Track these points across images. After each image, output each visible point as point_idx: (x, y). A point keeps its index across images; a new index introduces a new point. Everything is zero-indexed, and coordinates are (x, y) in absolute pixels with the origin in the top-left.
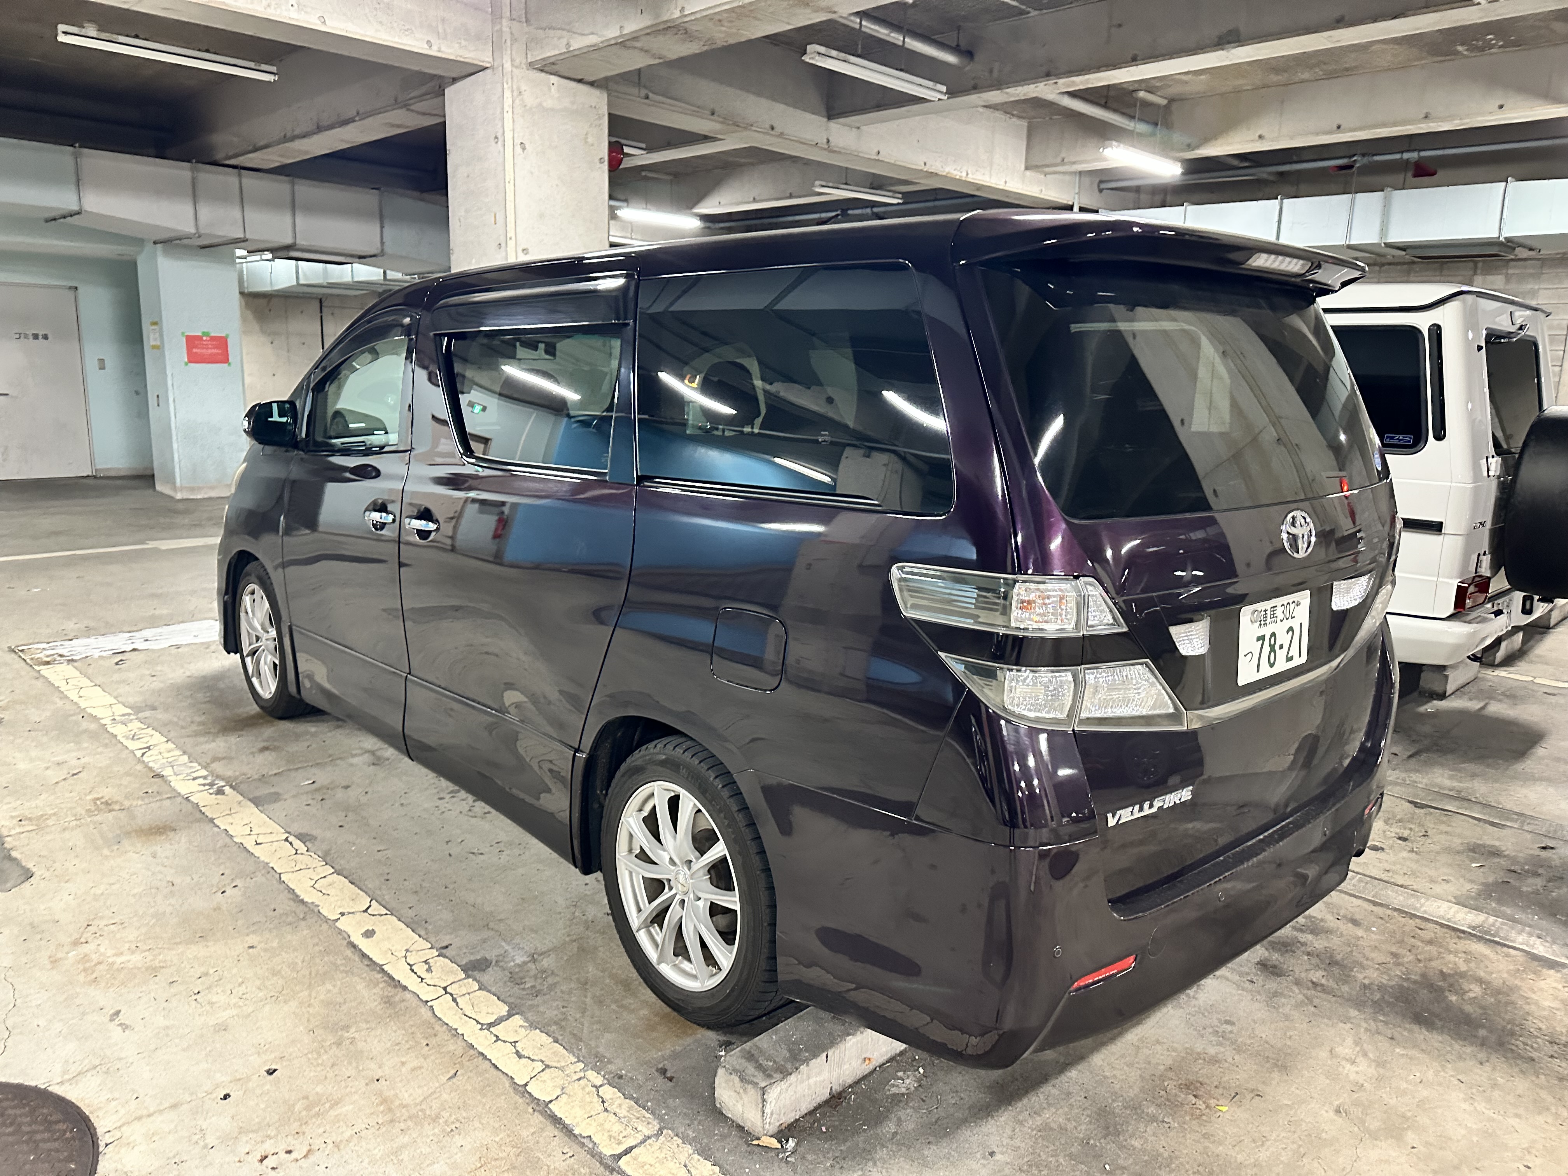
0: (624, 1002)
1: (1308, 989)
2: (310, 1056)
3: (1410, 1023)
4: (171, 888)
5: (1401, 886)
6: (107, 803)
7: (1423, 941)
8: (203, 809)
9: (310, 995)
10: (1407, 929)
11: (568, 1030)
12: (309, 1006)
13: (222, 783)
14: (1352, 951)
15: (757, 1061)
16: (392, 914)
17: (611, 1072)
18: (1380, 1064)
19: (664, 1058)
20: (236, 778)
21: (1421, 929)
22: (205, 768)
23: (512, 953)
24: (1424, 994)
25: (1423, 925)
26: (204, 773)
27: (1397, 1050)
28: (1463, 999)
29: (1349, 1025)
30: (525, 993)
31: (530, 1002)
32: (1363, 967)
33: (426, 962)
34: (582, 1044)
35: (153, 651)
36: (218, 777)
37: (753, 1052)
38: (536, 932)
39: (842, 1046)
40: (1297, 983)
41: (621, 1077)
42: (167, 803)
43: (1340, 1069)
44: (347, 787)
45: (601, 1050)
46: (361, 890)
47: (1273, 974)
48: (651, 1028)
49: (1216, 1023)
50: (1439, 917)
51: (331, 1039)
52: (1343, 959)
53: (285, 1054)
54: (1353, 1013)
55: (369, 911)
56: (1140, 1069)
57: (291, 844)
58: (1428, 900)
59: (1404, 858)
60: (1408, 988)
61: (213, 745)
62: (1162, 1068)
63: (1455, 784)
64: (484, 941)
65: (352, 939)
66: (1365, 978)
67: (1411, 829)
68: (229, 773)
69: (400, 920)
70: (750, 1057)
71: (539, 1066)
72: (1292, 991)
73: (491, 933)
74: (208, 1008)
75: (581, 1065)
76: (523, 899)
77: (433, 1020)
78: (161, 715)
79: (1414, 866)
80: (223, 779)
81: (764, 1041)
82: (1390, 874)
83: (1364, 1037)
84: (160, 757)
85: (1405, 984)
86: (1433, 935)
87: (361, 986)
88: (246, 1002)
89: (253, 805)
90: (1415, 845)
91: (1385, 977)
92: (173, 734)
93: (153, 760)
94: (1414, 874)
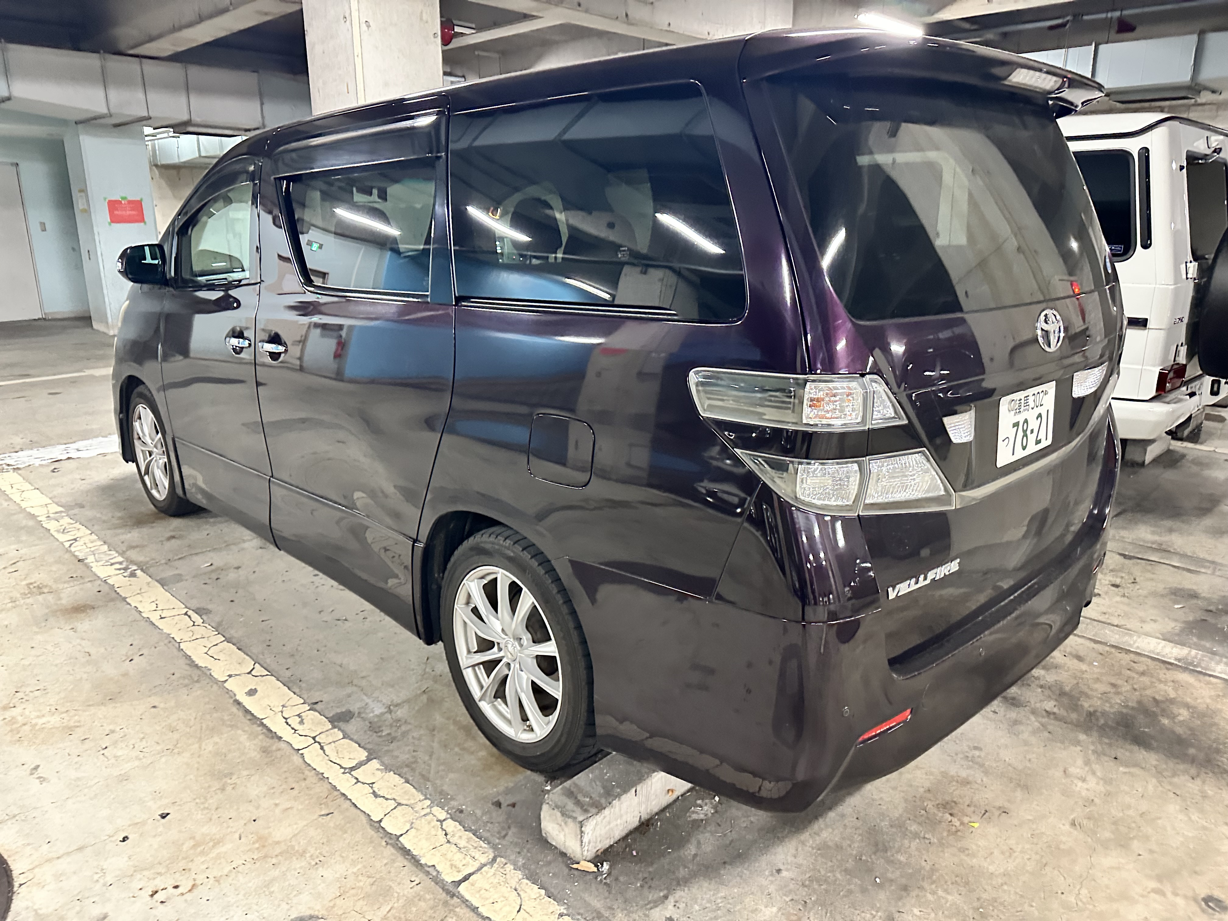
0: (466, 745)
1: (1043, 717)
2: (198, 801)
3: (1130, 744)
4: (88, 658)
5: (1117, 626)
6: (39, 587)
7: (1137, 673)
8: (118, 590)
9: (200, 748)
10: (1123, 662)
11: (417, 773)
12: (199, 757)
13: (135, 568)
14: (1078, 683)
15: (576, 798)
16: (272, 675)
17: (453, 808)
18: (1107, 781)
19: (498, 794)
20: (147, 563)
21: (1135, 662)
22: (122, 554)
23: (372, 705)
24: (1141, 718)
25: (1137, 658)
26: (120, 559)
27: (1121, 769)
28: (1174, 722)
29: (1079, 748)
30: (381, 740)
31: (386, 748)
32: (1088, 696)
33: (299, 715)
34: (429, 783)
35: (84, 459)
36: (132, 562)
37: (572, 789)
38: (393, 686)
39: (648, 782)
40: (1034, 712)
41: (461, 811)
42: (89, 585)
43: (1074, 787)
44: (238, 568)
45: (445, 788)
46: (247, 655)
47: (1013, 704)
48: (487, 767)
49: (966, 749)
50: (1149, 652)
51: (216, 785)
52: (1071, 691)
53: (177, 800)
54: (1082, 737)
55: (253, 673)
56: (903, 792)
57: (189, 617)
58: (1139, 637)
59: (1117, 602)
60: (1127, 714)
61: (129, 535)
62: (922, 790)
63: (1157, 538)
64: (349, 696)
65: (238, 697)
66: (1090, 706)
67: (1122, 577)
68: (141, 559)
69: (278, 680)
70: (570, 794)
71: (393, 804)
72: (1029, 719)
73: (355, 689)
74: (113, 761)
75: (428, 802)
76: (382, 658)
77: (304, 766)
78: (89, 513)
79: (1126, 608)
80: (136, 564)
81: (582, 779)
82: (1107, 616)
83: (1093, 758)
84: (84, 547)
85: (1124, 711)
86: (1145, 668)
87: (244, 738)
88: (146, 755)
89: (159, 585)
90: (1126, 591)
91: (1107, 705)
92: (96, 527)
93: (79, 550)
94: (1127, 616)
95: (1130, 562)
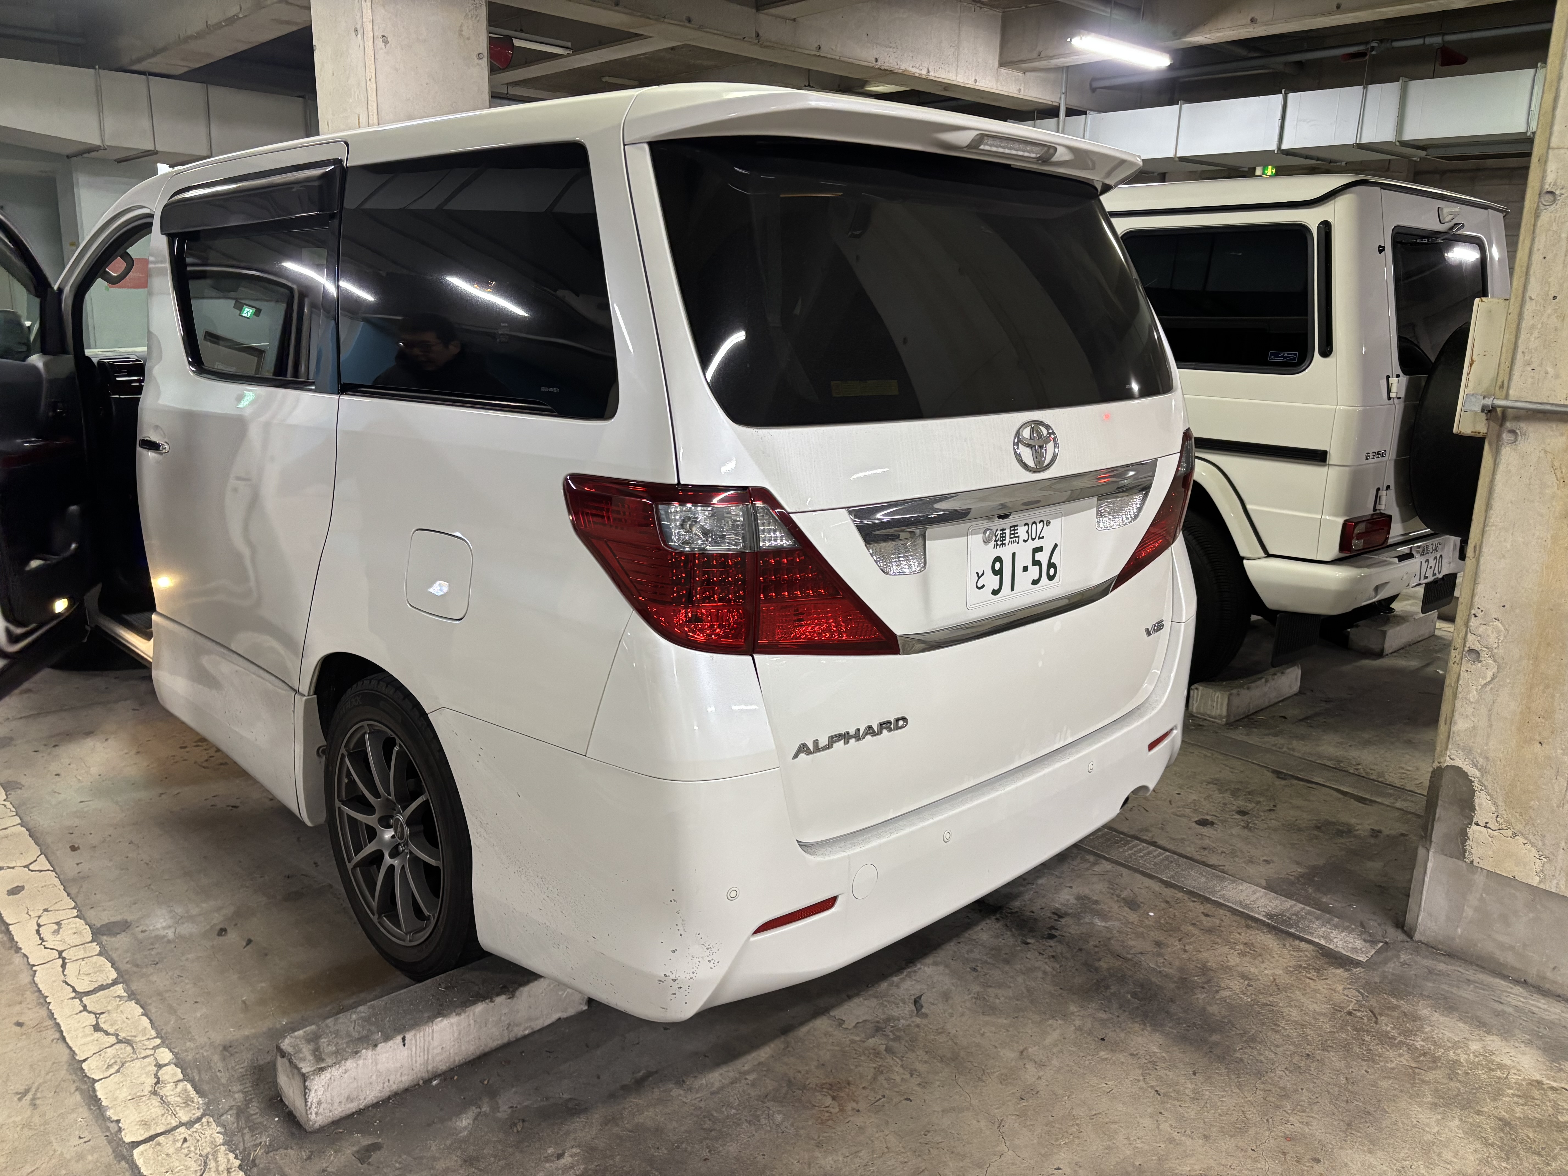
5: (1211, 866)
7: (1202, 929)
10: (1191, 914)
11: (165, 1003)
14: (1110, 938)
15: (315, 1045)
16: (53, 870)
17: (186, 1051)
24: (1170, 989)
25: (1212, 910)
27: (1101, 1053)
28: (1213, 999)
29: (1061, 1023)
30: (145, 960)
31: (142, 971)
32: (1113, 956)
33: (58, 923)
34: (172, 1018)
38: (198, 894)
43: (1022, 1072)
45: (189, 1025)
46: (37, 843)
50: (1236, 902)
52: (1096, 947)
54: (1073, 1008)
55: (31, 866)
58: (1234, 882)
59: (1232, 835)
60: (1153, 983)
63: (1339, 753)
66: (1109, 969)
69: (58, 877)
70: (313, 1038)
71: (113, 1040)
72: (1014, 981)
73: (145, 895)
75: (157, 1042)
77: (27, 986)
79: (1239, 844)
82: (1206, 852)
83: (1071, 1036)
85: (1153, 978)
86: (1218, 922)
90: (1253, 820)
94: (1233, 853)
95: (1283, 782)
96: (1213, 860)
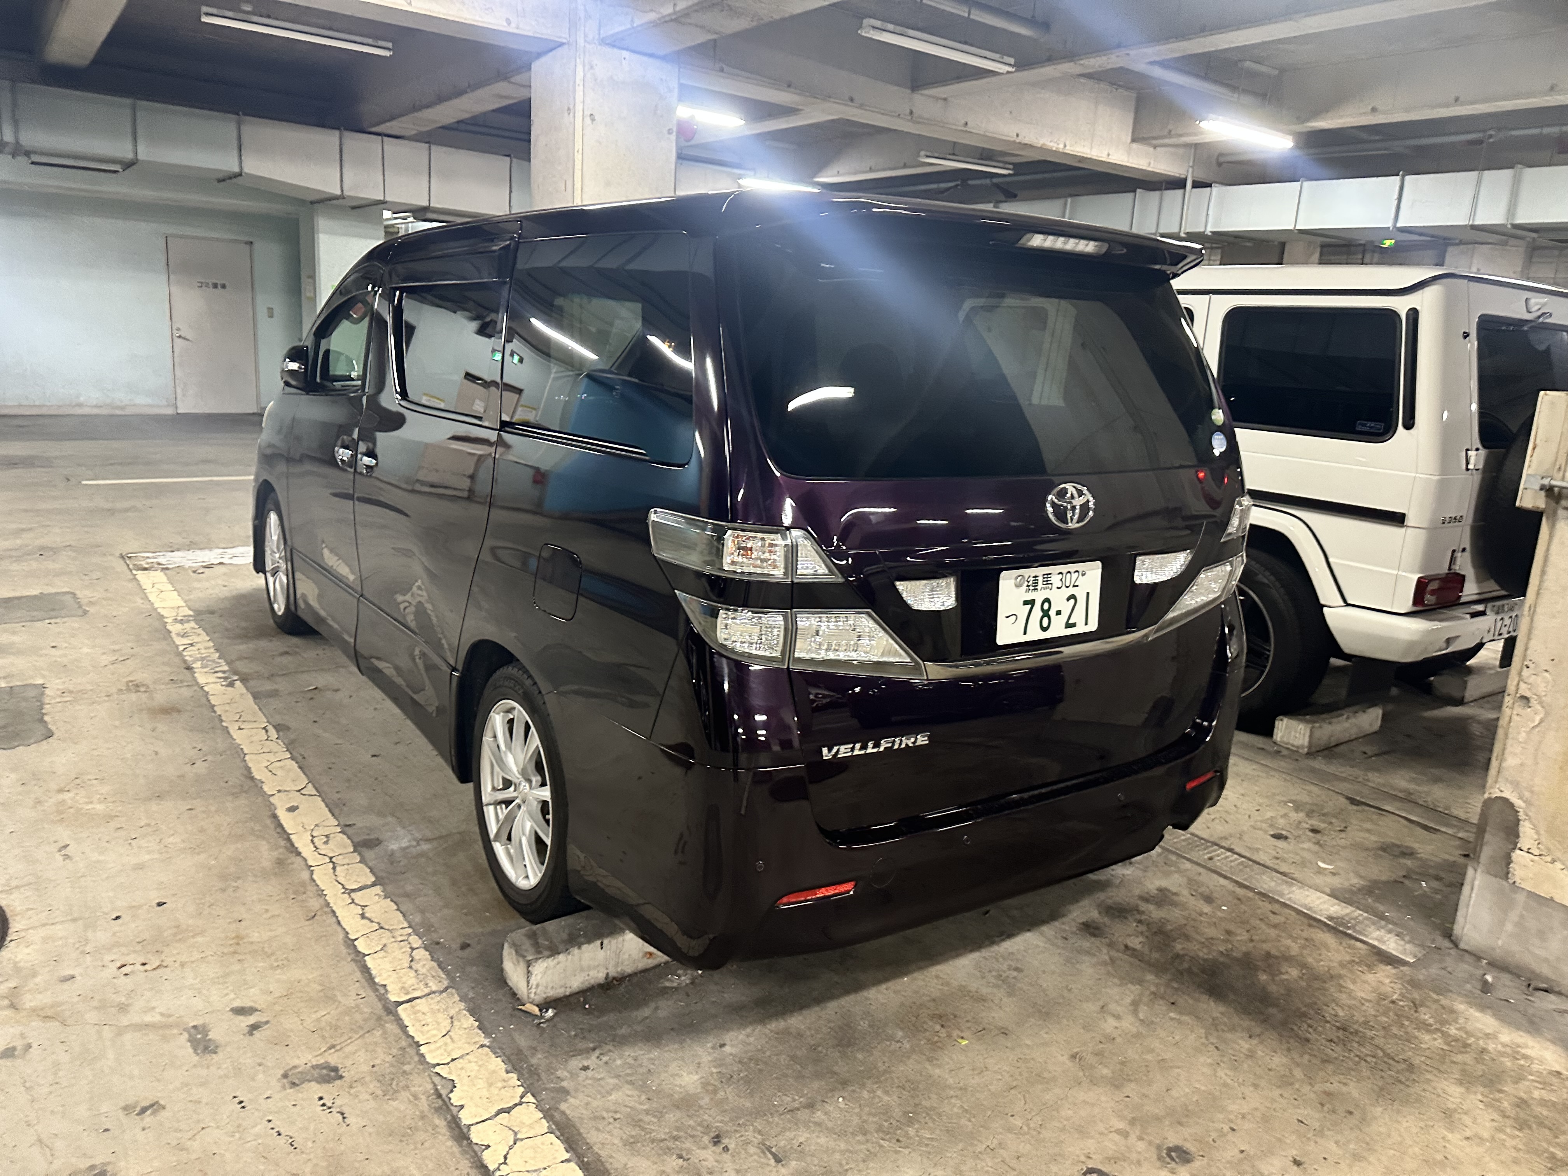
1: (1118, 951)
2: (197, 896)
3: (1201, 992)
4: (154, 757)
5: (1281, 873)
6: (137, 686)
7: (1268, 925)
8: (211, 698)
9: (220, 851)
10: (1259, 911)
11: (413, 903)
12: (215, 859)
13: (236, 678)
14: (1186, 925)
16: (320, 796)
17: (431, 939)
18: (1145, 1024)
20: (251, 675)
21: (1274, 913)
22: (229, 664)
23: (404, 837)
24: (1235, 969)
25: (1279, 910)
26: (226, 668)
27: (1171, 1014)
28: (1273, 980)
29: (1138, 987)
30: (394, 869)
32: (1188, 939)
33: (327, 836)
34: (419, 914)
35: (237, 565)
36: (235, 673)
37: (538, 932)
38: (433, 823)
39: (619, 938)
40: (1111, 945)
41: (438, 943)
42: (185, 689)
43: (1102, 1022)
44: (337, 690)
45: (433, 921)
46: (305, 773)
47: (1091, 934)
50: (1300, 905)
51: (221, 885)
52: (1172, 930)
53: (179, 893)
54: (1150, 977)
55: (303, 791)
56: (905, 997)
57: (267, 731)
58: (1301, 888)
59: (1303, 849)
60: (1221, 963)
61: (243, 646)
63: (1412, 787)
64: (384, 825)
65: (276, 811)
66: (1183, 949)
67: (1330, 823)
68: (247, 670)
69: (323, 801)
70: (533, 936)
71: (376, 926)
72: (1100, 951)
74: (136, 850)
75: (410, 930)
77: (308, 881)
78: (217, 620)
79: (1309, 856)
80: (238, 675)
81: (553, 925)
82: (1278, 861)
83: (1145, 999)
84: (197, 652)
85: (1221, 959)
86: (1283, 919)
87: (264, 846)
88: (169, 850)
89: (252, 698)
90: (1325, 838)
91: (1205, 950)
92: (216, 635)
93: (188, 655)
94: (1303, 864)
95: (1355, 808)
96: (1284, 868)
